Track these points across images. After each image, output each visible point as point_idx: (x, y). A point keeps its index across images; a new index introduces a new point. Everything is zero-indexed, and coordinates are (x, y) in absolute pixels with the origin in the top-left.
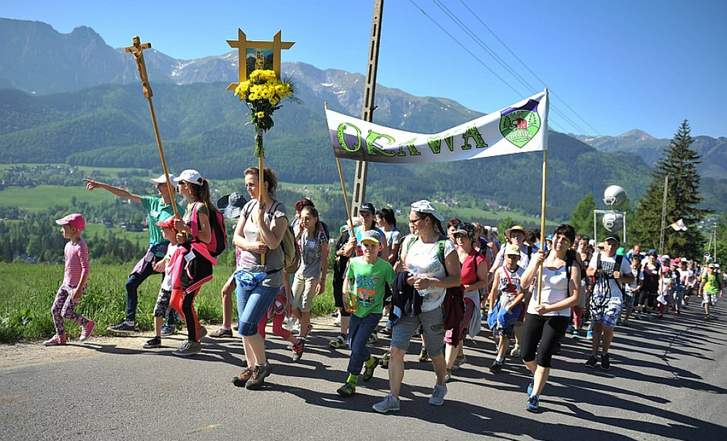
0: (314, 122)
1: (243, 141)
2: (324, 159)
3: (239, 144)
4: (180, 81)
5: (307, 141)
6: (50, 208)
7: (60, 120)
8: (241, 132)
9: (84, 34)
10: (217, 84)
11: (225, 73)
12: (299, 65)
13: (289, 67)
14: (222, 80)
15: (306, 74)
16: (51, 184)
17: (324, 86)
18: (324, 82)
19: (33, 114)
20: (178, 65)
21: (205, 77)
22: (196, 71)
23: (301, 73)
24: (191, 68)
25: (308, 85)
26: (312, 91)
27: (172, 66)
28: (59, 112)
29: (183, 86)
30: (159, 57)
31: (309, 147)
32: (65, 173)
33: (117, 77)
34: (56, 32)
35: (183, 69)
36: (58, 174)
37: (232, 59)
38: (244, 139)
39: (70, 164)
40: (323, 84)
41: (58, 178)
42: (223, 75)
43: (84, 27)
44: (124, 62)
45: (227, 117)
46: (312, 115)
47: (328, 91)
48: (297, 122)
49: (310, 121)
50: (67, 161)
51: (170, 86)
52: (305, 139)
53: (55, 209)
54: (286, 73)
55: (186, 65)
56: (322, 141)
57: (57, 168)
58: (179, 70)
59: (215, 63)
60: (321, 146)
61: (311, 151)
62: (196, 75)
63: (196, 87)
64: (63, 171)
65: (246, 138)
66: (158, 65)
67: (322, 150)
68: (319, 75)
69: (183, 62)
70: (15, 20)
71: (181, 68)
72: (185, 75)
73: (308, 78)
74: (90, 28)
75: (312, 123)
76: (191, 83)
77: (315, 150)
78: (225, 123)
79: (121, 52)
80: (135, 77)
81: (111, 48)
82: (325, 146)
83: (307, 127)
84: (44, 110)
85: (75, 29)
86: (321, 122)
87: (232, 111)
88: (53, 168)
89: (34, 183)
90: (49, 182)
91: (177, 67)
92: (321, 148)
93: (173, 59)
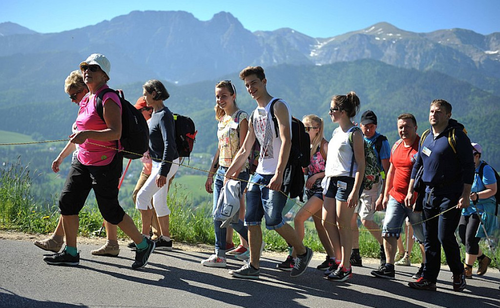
0: (477, 99)
1: (389, 124)
2: (489, 142)
3: (385, 127)
4: (319, 61)
5: (467, 122)
6: (195, 199)
7: (202, 109)
8: (387, 114)
9: (224, 20)
10: (359, 62)
11: (368, 48)
12: (454, 33)
13: (443, 36)
14: (365, 57)
15: (463, 42)
16: (194, 174)
17: (488, 55)
18: (489, 49)
19: (176, 104)
20: (317, 44)
21: (346, 55)
22: (336, 49)
23: (457, 42)
24: (330, 46)
25: (467, 55)
26: (473, 61)
27: (311, 46)
28: (200, 101)
29: (323, 66)
30: (297, 38)
31: (470, 128)
32: (206, 163)
33: (255, 61)
34: (197, 20)
35: (323, 48)
36: (200, 163)
37: (375, 32)
38: (390, 121)
39: (211, 153)
40: (487, 52)
41: (201, 168)
42: (367, 51)
43: (223, 14)
44: (261, 45)
45: (371, 97)
46: (473, 90)
47: (494, 60)
48: (454, 99)
49: (470, 98)
50: (209, 151)
51: (308, 68)
52: (465, 119)
53: (199, 200)
54: (440, 42)
55: (325, 43)
56: (486, 121)
57: (199, 158)
58: (317, 50)
59: (357, 38)
60: (484, 126)
61: (472, 132)
62: (335, 53)
63: (337, 67)
64: (205, 161)
65: (393, 120)
66: (296, 46)
67: (487, 132)
68: (480, 41)
69: (321, 40)
70: (160, 12)
71: (320, 47)
72: (324, 54)
73: (467, 45)
74: (229, 13)
75: (473, 99)
76: (330, 62)
77: (477, 131)
78: (369, 104)
79: (259, 35)
80: (273, 60)
81: (249, 32)
82: (491, 126)
83: (467, 104)
84: (187, 99)
85: (216, 15)
86: (485, 98)
87: (377, 91)
88: (196, 158)
89: (179, 173)
90: (193, 172)
91: (315, 46)
92: (486, 128)
93: (312, 38)
